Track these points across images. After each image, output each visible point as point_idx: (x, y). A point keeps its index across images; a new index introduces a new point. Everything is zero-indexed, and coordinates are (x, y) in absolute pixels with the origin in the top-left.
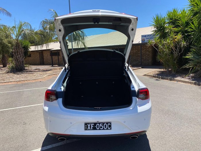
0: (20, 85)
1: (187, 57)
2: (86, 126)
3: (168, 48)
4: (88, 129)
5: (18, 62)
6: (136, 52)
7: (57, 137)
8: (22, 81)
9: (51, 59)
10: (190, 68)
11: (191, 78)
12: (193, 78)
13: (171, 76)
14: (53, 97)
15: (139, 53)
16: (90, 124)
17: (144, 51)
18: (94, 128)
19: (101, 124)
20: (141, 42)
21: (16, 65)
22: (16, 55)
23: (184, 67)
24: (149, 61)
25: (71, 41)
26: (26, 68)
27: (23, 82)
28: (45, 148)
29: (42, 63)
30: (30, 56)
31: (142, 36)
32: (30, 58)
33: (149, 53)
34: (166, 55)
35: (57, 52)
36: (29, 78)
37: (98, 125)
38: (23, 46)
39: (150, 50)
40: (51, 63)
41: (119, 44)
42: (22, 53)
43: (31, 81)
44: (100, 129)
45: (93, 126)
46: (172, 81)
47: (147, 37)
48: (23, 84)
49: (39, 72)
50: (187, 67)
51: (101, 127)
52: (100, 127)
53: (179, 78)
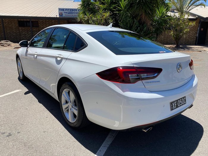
2: (172, 105)
4: (173, 109)
16: (174, 103)
19: (180, 100)
28: (101, 152)
31: (60, 9)
44: (180, 106)
47: (65, 11)
52: (180, 103)
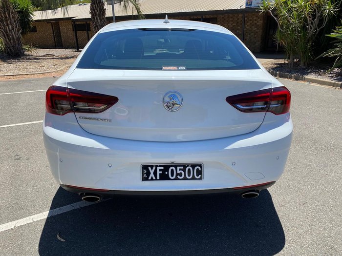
0: (15, 84)
1: (333, 35)
2: (145, 171)
3: (298, 16)
4: (150, 178)
5: (10, 40)
6: (234, 26)
7: (79, 194)
8: (18, 76)
9: (75, 36)
10: (336, 57)
11: (336, 76)
12: (339, 76)
13: (297, 72)
14: (66, 105)
15: (238, 29)
16: (154, 168)
17: (248, 26)
18: (164, 177)
19: (178, 168)
20: (244, 7)
21: (6, 45)
22: (4, 25)
23: (324, 55)
24: (257, 45)
25: (111, 2)
26: (26, 53)
27: (20, 78)
28: (58, 211)
29: (59, 45)
30: (34, 30)
32: (35, 34)
33: (258, 29)
34: (293, 31)
35: (85, 23)
36: (32, 71)
37: (172, 170)
38: (18, 10)
39: (260, 22)
40: (76, 44)
41: (202, 10)
42: (15, 21)
43: (35, 76)
44: (176, 179)
45: (161, 172)
46: (299, 82)
48: (20, 81)
49: (52, 61)
50: (330, 55)
51: (181, 175)
52: (177, 174)
53: (312, 76)
